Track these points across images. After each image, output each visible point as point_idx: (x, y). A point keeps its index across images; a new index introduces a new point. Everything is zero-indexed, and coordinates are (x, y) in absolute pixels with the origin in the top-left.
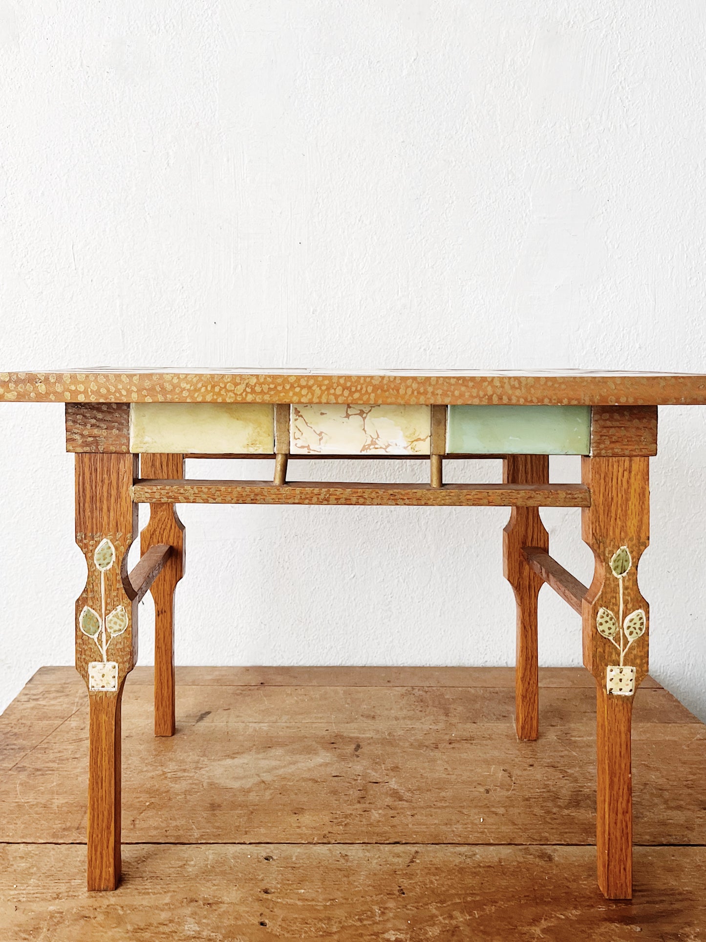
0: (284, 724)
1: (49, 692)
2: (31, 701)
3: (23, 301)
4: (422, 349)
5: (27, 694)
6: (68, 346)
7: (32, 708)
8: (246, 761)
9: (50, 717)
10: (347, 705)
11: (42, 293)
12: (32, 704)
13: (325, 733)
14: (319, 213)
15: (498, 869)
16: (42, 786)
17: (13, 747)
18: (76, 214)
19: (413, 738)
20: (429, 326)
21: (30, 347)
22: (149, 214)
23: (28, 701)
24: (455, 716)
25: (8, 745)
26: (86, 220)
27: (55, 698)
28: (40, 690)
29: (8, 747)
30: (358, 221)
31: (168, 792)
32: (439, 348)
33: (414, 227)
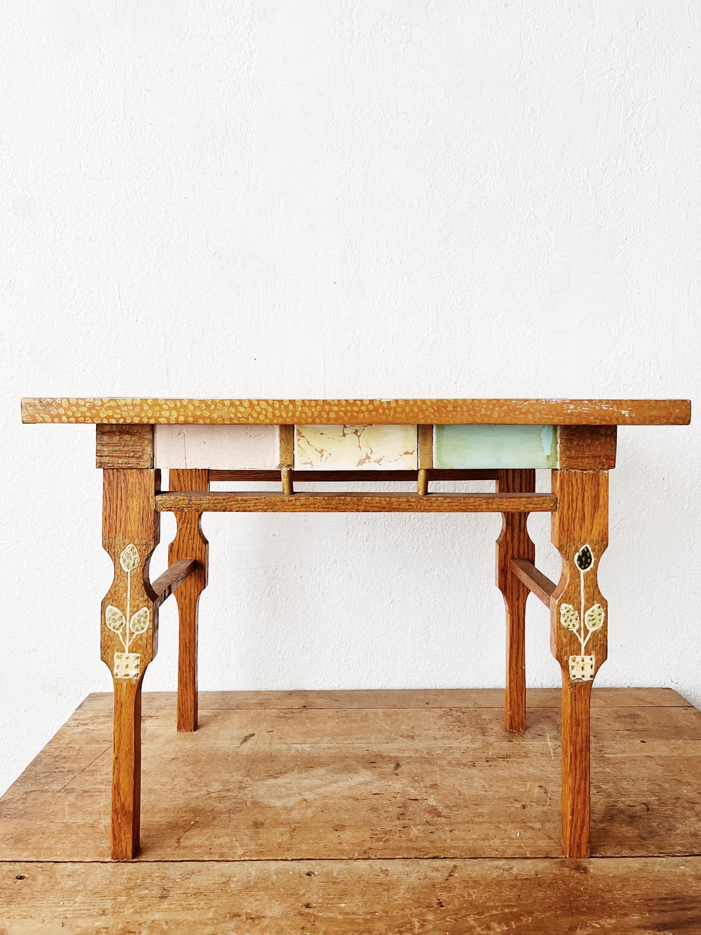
0: (326, 745)
1: (97, 717)
2: (80, 725)
3: (71, 341)
4: (453, 382)
5: (76, 720)
6: (114, 382)
7: (82, 733)
8: (288, 780)
9: (98, 741)
10: (387, 727)
11: (89, 332)
12: (82, 728)
13: (366, 753)
14: (352, 255)
15: (536, 881)
16: (90, 807)
17: (62, 770)
18: (122, 257)
19: (451, 757)
20: (459, 360)
21: (78, 384)
22: (190, 257)
23: (78, 726)
24: (492, 735)
25: (56, 768)
26: (132, 263)
27: (104, 723)
28: (90, 716)
29: (57, 770)
30: (389, 261)
31: (212, 810)
32: (469, 381)
33: (442, 266)
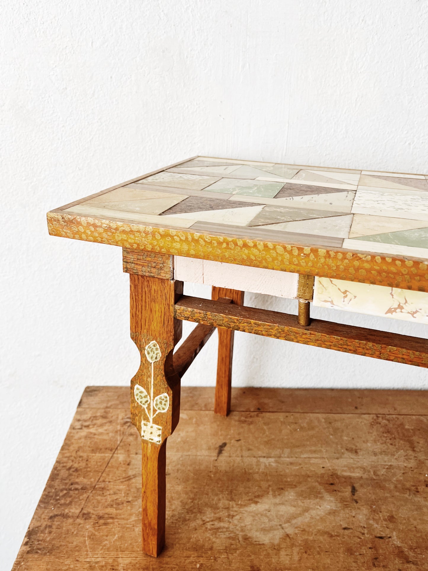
0: (288, 459)
1: (95, 417)
2: (83, 428)
3: (49, 97)
4: (407, 143)
5: (79, 420)
6: (92, 138)
7: (86, 437)
8: (267, 507)
9: (101, 449)
10: (331, 437)
11: (66, 88)
12: (84, 432)
13: (323, 471)
14: (325, 13)
16: (106, 540)
17: (77, 486)
18: (94, 11)
19: (395, 479)
20: (416, 123)
21: (59, 139)
22: (163, 11)
23: (81, 429)
24: (421, 451)
25: (72, 484)
26: (104, 17)
27: (102, 425)
28: (89, 415)
29: (73, 487)
30: (361, 21)
31: (211, 549)
32: (422, 143)
33: (413, 28)
